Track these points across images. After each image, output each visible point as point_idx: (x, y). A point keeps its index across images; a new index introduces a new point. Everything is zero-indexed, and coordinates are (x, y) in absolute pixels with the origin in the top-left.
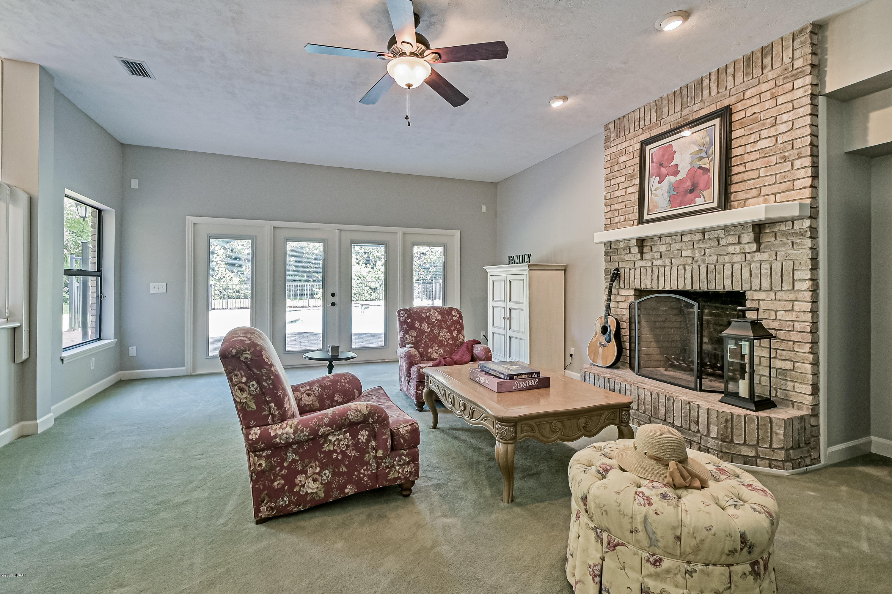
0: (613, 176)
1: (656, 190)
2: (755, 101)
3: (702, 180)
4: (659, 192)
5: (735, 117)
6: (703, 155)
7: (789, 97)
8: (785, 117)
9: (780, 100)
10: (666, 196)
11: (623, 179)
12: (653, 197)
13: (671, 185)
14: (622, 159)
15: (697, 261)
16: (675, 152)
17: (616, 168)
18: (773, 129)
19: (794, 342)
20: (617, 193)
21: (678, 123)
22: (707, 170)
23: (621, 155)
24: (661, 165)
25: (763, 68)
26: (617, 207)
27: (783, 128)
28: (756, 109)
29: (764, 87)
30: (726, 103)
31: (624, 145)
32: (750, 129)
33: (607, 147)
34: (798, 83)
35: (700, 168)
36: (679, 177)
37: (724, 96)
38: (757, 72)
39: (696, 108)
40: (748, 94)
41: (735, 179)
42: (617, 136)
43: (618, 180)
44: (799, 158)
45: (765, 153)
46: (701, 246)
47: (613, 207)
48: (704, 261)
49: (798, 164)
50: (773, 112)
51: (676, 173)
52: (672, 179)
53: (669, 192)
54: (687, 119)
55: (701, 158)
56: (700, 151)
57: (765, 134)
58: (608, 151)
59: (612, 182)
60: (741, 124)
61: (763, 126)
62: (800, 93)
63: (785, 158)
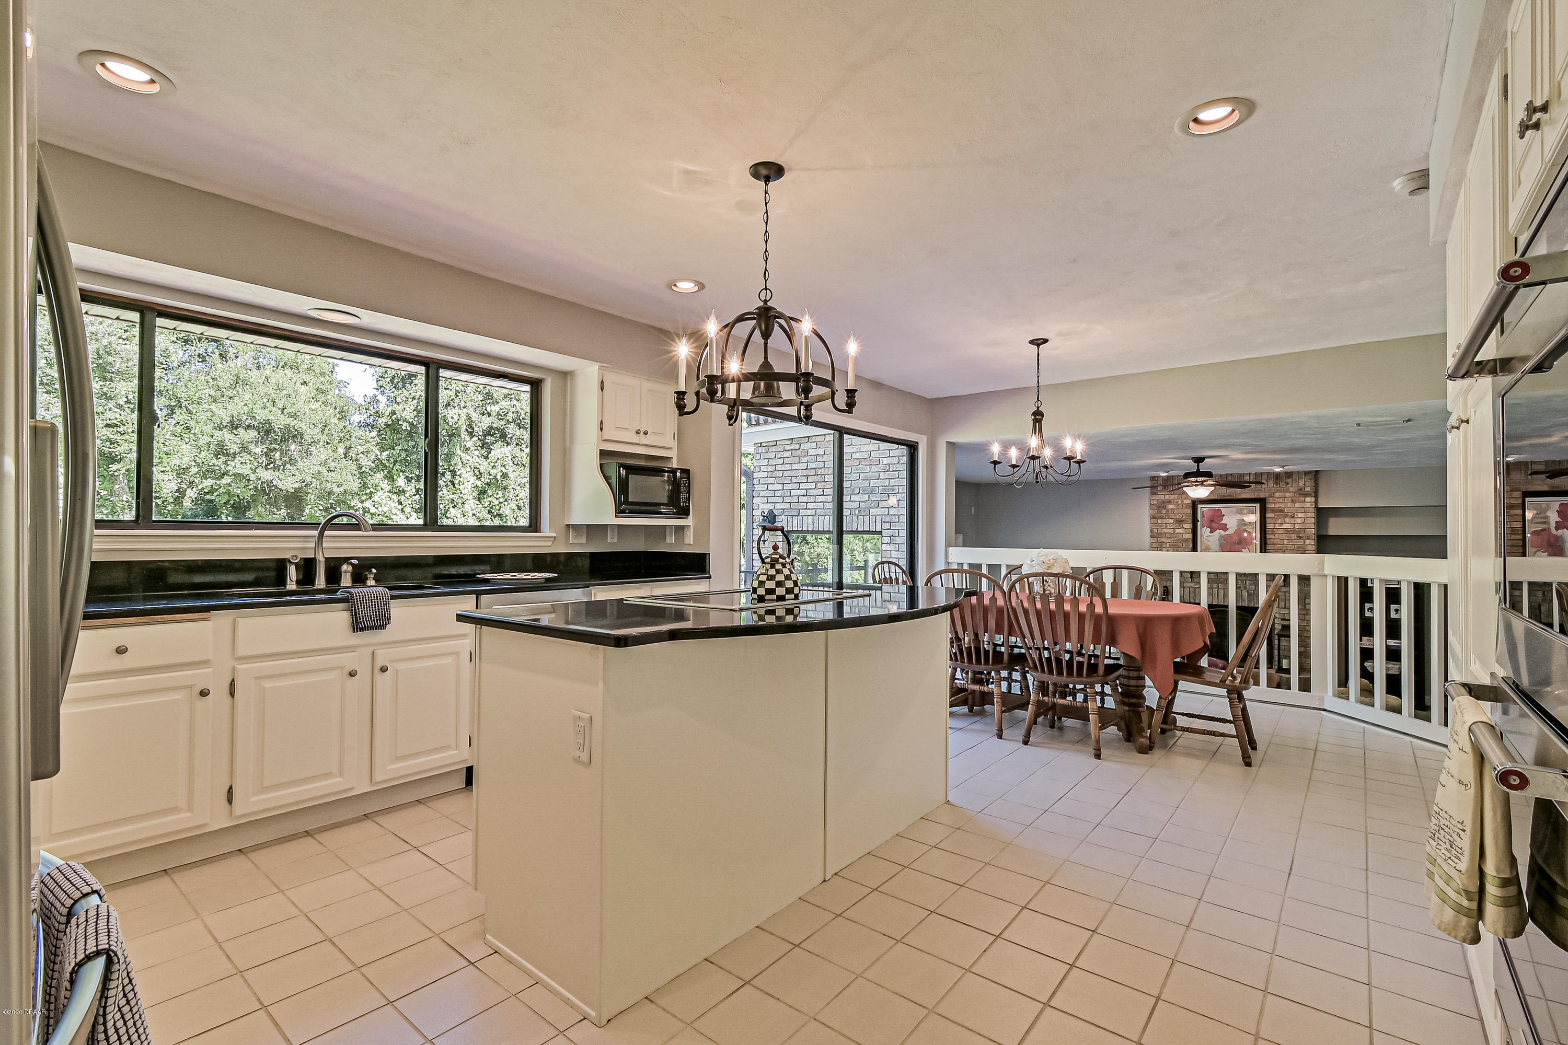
0: (1160, 516)
1: (1208, 536)
2: (1281, 500)
3: (1247, 539)
4: (1210, 538)
5: (1269, 506)
7: (1302, 505)
8: (1300, 515)
9: (1297, 505)
10: (1217, 542)
11: (1171, 521)
12: (1205, 541)
13: (1221, 536)
14: (1170, 507)
15: (1240, 587)
16: (1224, 515)
17: (1164, 512)
18: (1293, 519)
19: (1306, 637)
20: (1165, 530)
21: (1224, 496)
23: (1170, 502)
24: (1212, 521)
25: (1287, 484)
26: (1164, 540)
27: (1299, 521)
28: (1282, 505)
29: (1288, 495)
30: (1262, 496)
31: (1172, 497)
32: (1278, 515)
33: (1153, 494)
34: (1308, 499)
35: (1245, 530)
36: (1227, 532)
37: (1260, 490)
38: (1283, 485)
40: (1277, 494)
41: (1268, 541)
42: (1165, 488)
43: (1165, 521)
44: (1308, 539)
45: (1287, 531)
46: (1243, 578)
47: (1160, 540)
48: (1246, 588)
49: (1308, 542)
50: (1293, 510)
51: (1226, 529)
52: (1223, 532)
53: (1219, 540)
54: (1231, 496)
55: (1245, 525)
57: (1287, 520)
58: (1154, 497)
59: (1159, 521)
60: (1273, 511)
61: (1286, 516)
62: (1308, 505)
63: (1300, 537)
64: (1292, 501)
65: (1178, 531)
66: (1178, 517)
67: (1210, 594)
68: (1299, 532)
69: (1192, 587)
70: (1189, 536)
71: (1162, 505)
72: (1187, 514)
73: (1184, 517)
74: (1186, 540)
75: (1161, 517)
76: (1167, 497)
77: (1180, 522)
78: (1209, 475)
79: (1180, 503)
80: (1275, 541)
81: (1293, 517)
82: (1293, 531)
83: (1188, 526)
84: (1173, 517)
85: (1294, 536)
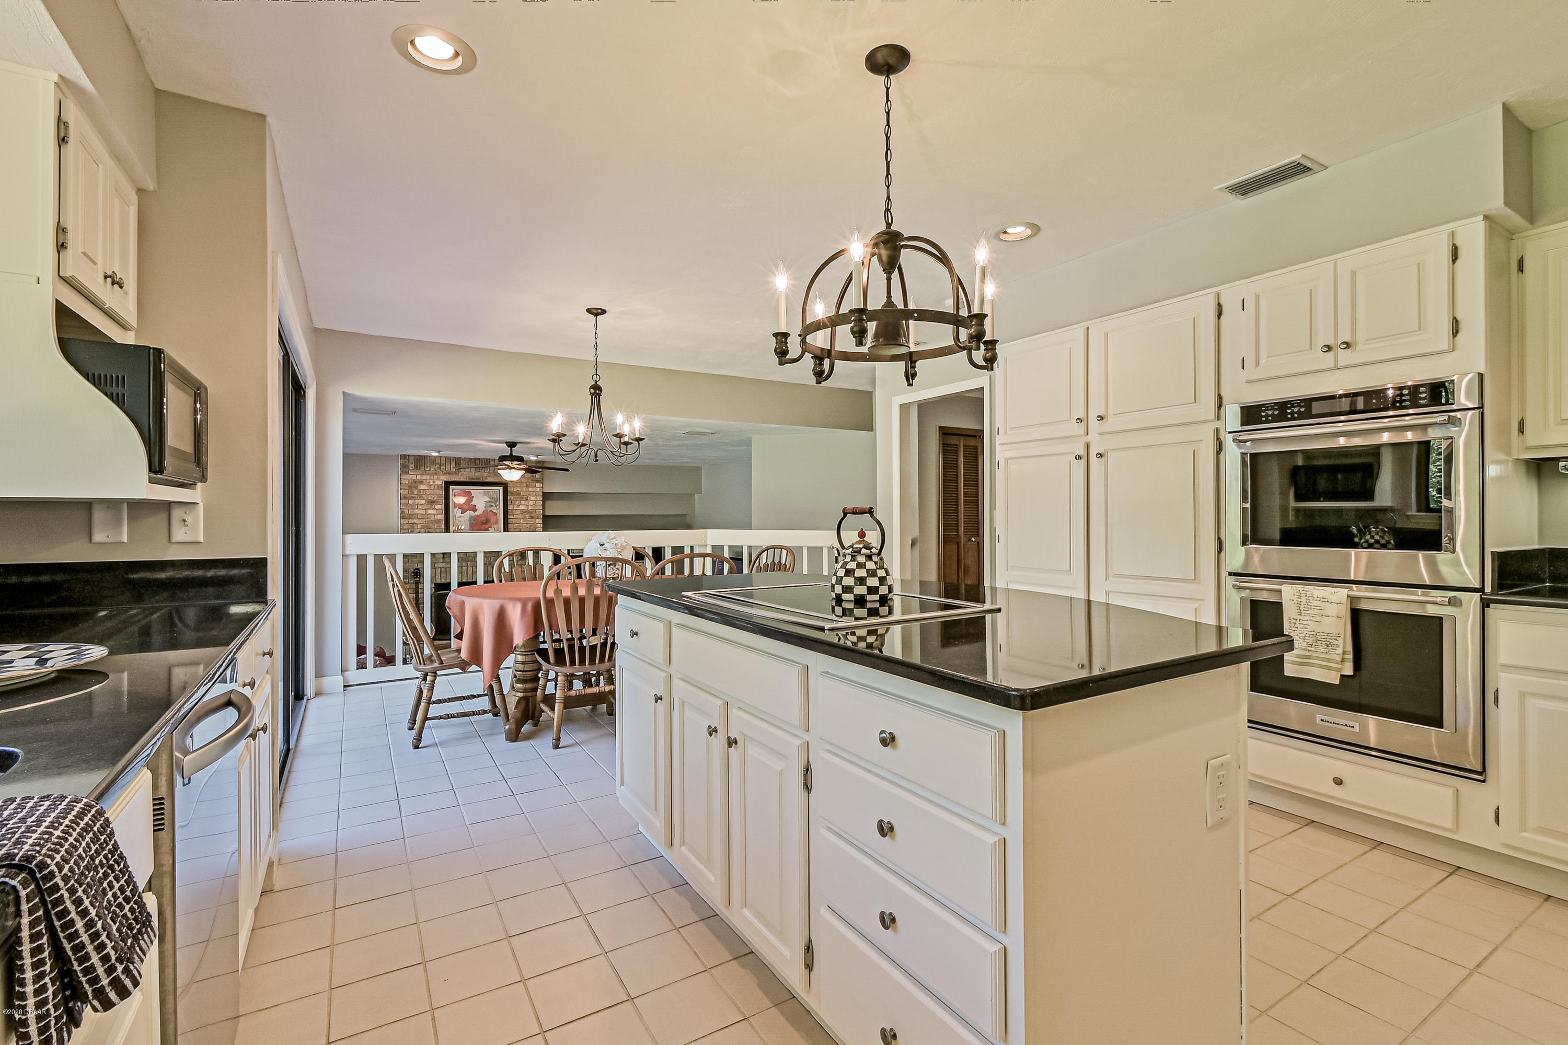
0: (411, 497)
1: (459, 517)
2: (518, 485)
3: (493, 519)
4: (461, 519)
5: (509, 489)
6: (493, 504)
7: (533, 489)
8: (532, 498)
9: (530, 489)
11: (423, 502)
12: (457, 522)
13: (471, 517)
14: (422, 487)
16: (473, 497)
17: (416, 492)
18: (527, 502)
20: (416, 511)
21: (472, 479)
22: (496, 514)
23: (421, 482)
26: (415, 521)
27: (531, 503)
31: (424, 477)
32: (516, 499)
33: (403, 473)
34: (538, 485)
35: (491, 511)
36: (477, 513)
39: (485, 474)
42: (417, 467)
43: (417, 502)
44: (537, 519)
45: (523, 512)
46: (490, 556)
47: (411, 521)
49: (537, 521)
51: (475, 510)
52: (472, 513)
53: (470, 521)
54: (478, 480)
55: (491, 506)
56: (490, 502)
57: (523, 502)
58: (405, 477)
59: (411, 502)
60: (513, 494)
61: (522, 499)
62: (538, 489)
63: (532, 517)
64: (527, 486)
65: (430, 511)
66: (430, 498)
67: (460, 572)
68: (531, 513)
69: (443, 567)
70: (441, 517)
71: (414, 485)
72: (439, 496)
73: (436, 498)
74: (438, 521)
75: (413, 498)
76: (419, 477)
77: (432, 502)
78: (520, 459)
79: (432, 483)
80: (514, 521)
81: (527, 500)
82: (527, 512)
83: (440, 507)
84: (425, 498)
85: (528, 516)
